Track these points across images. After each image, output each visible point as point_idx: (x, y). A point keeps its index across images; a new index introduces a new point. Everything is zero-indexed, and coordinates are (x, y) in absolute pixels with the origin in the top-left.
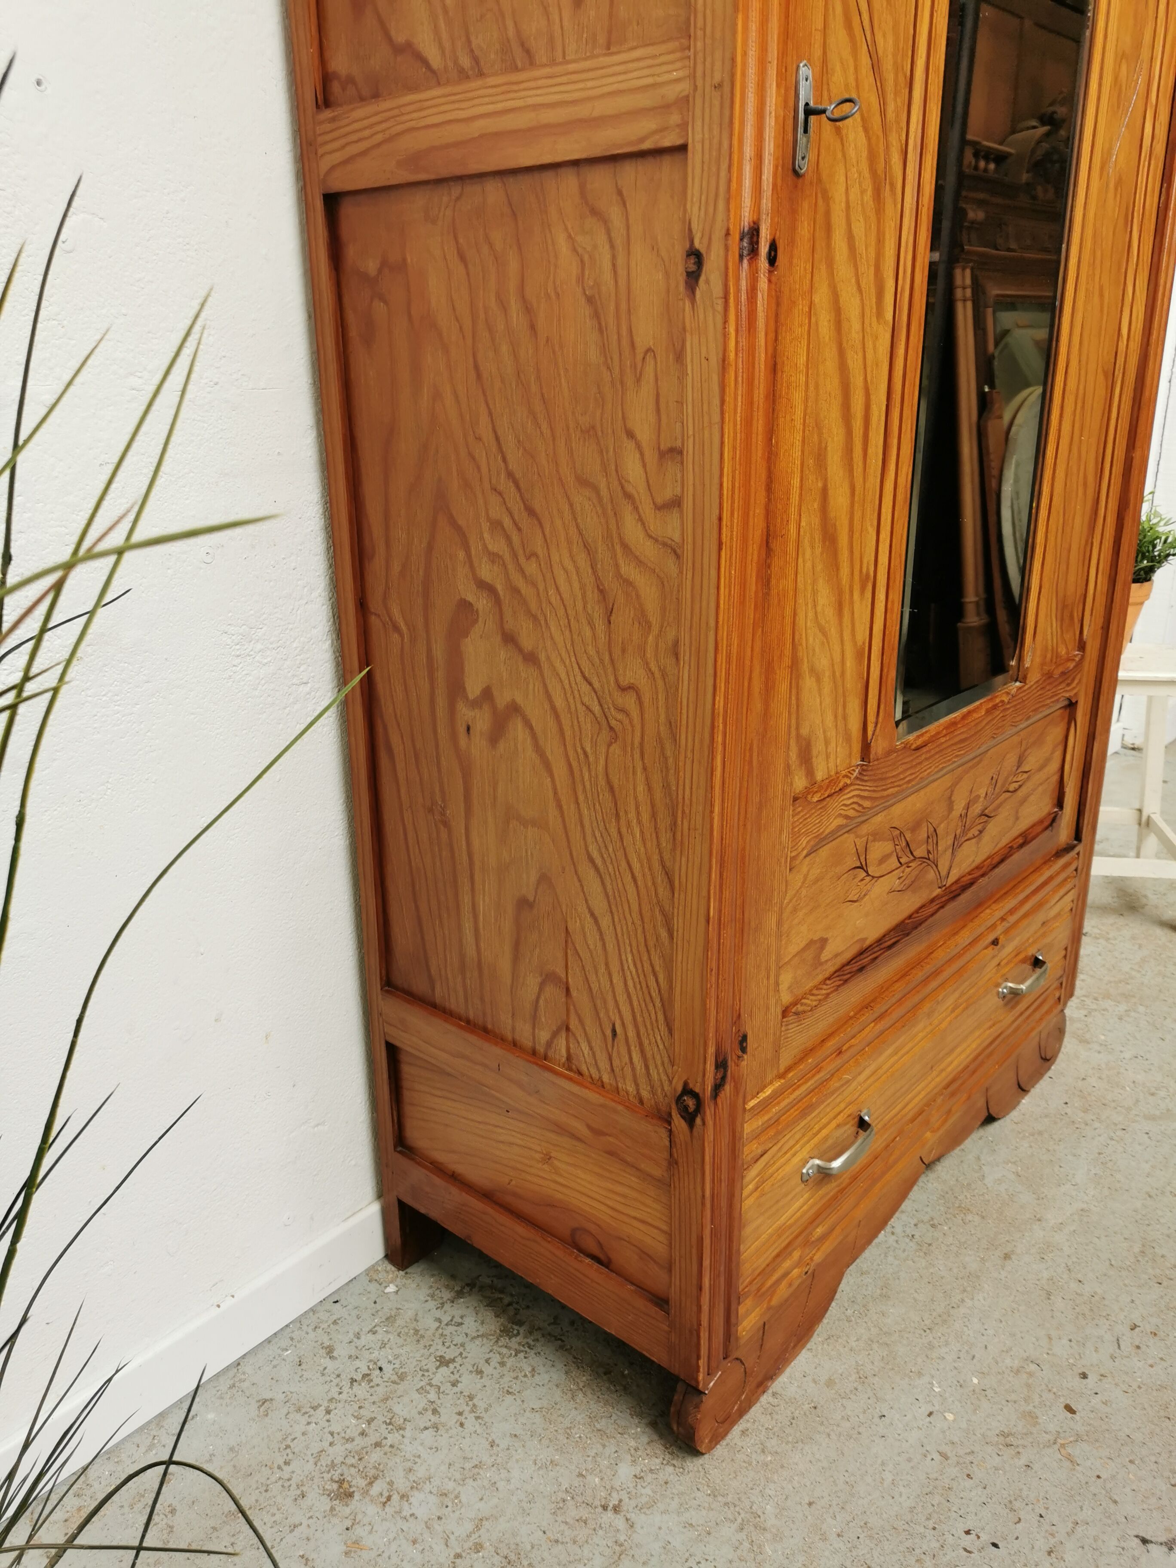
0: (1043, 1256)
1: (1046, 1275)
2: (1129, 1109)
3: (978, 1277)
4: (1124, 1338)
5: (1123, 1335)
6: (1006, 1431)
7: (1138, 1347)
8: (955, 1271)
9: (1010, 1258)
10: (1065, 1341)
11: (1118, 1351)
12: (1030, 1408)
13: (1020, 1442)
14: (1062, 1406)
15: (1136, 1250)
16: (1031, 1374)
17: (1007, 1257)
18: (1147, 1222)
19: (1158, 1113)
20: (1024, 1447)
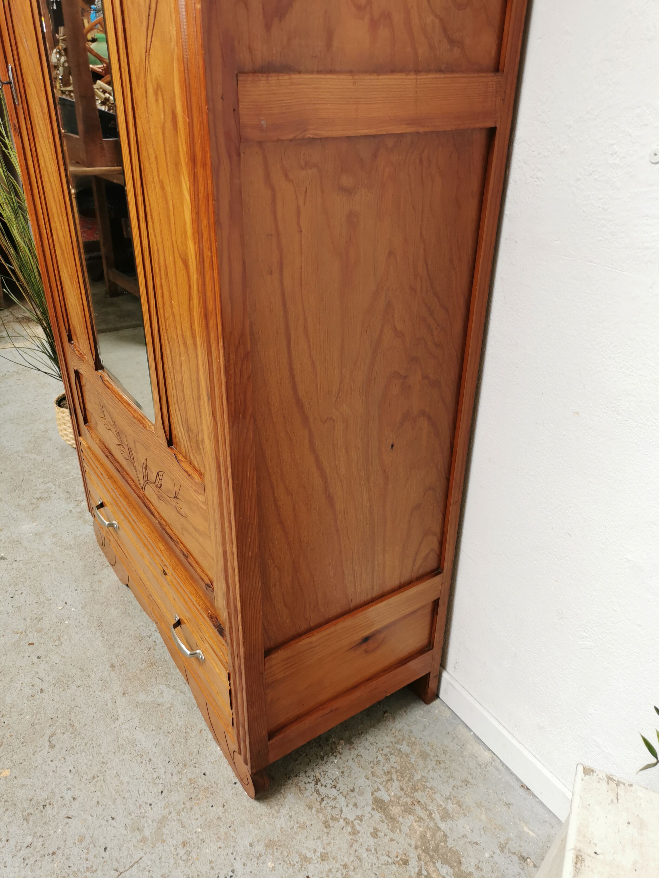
0: (103, 681)
1: (93, 676)
2: (178, 813)
3: (110, 649)
4: (41, 684)
5: (42, 684)
6: (41, 621)
7: (33, 686)
8: (119, 643)
9: (111, 667)
10: (58, 661)
11: (38, 677)
12: (43, 633)
13: (34, 622)
14: (35, 643)
15: (76, 724)
16: (55, 641)
17: (113, 666)
18: (88, 745)
19: (165, 831)
20: (32, 622)
